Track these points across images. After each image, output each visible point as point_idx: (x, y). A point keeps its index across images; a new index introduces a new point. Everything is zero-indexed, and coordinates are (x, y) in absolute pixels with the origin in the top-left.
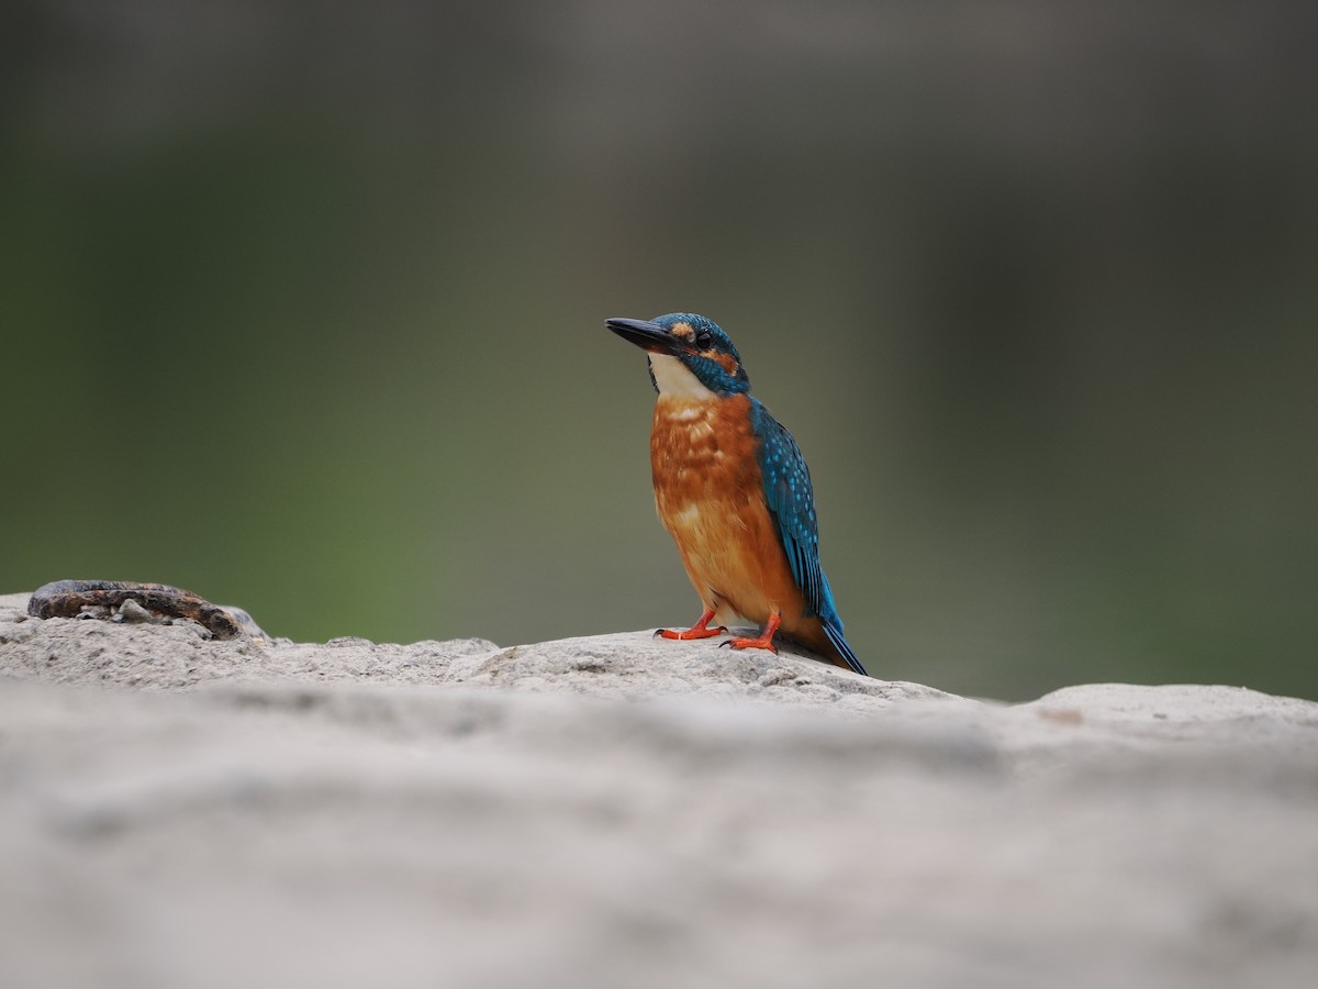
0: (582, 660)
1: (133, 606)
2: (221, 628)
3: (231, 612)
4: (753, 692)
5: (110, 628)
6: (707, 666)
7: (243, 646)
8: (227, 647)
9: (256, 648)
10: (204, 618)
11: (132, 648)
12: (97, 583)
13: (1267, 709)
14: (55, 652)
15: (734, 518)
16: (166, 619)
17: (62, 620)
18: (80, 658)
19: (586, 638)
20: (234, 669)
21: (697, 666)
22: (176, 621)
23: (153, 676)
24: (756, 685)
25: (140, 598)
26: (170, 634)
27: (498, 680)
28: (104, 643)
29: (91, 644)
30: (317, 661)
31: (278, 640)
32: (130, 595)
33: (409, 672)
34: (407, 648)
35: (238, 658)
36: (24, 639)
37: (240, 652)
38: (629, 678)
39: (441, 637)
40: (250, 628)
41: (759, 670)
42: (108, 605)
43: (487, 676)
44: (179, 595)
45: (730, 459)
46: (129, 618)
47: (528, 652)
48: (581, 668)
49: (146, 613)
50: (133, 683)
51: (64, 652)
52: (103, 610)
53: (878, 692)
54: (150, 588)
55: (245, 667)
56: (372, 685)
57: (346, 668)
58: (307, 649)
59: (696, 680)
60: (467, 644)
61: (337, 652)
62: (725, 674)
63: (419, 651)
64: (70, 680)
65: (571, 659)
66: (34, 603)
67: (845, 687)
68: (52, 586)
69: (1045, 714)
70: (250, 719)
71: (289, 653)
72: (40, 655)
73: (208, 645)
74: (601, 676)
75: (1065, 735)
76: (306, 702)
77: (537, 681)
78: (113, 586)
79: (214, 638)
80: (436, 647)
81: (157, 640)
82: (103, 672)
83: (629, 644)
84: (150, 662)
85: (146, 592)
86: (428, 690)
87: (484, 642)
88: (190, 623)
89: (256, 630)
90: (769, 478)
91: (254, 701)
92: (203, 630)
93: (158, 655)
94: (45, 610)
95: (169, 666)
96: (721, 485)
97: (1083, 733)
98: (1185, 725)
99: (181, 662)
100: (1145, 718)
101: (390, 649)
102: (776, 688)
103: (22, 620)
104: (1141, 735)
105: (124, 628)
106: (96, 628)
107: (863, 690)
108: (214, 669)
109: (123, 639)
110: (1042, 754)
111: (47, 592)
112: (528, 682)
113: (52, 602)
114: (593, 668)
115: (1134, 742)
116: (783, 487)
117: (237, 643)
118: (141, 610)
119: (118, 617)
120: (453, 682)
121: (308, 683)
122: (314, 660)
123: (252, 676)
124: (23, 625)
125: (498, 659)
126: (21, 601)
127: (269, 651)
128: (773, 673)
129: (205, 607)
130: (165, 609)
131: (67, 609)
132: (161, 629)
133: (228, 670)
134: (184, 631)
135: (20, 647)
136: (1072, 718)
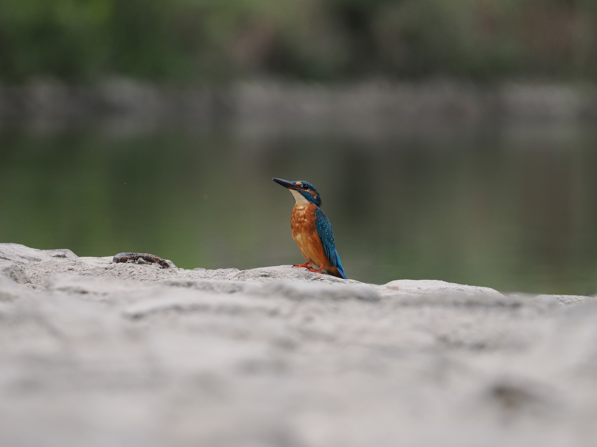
0: (263, 274)
1: (141, 259)
2: (165, 265)
3: (167, 261)
4: (309, 281)
5: (135, 265)
6: (296, 275)
7: (171, 270)
8: (166, 270)
9: (174, 271)
10: (160, 263)
11: (141, 271)
12: (131, 253)
13: (447, 286)
14: (120, 272)
15: (309, 238)
16: (150, 263)
17: (122, 263)
18: (127, 273)
19: (264, 268)
20: (169, 276)
21: (294, 275)
22: (153, 264)
23: (146, 278)
24: (310, 280)
25: (143, 257)
26: (152, 267)
27: (240, 279)
28: (133, 270)
29: (130, 270)
30: (191, 274)
31: (180, 269)
32: (140, 257)
33: (216, 277)
34: (215, 271)
35: (170, 273)
36: (112, 268)
37: (170, 272)
38: (275, 278)
39: (224, 268)
40: (172, 265)
41: (310, 276)
42: (135, 259)
43: (237, 278)
44: (153, 256)
45: (309, 222)
46: (140, 263)
47: (248, 272)
48: (262, 276)
49: (145, 261)
50: (141, 280)
51: (123, 272)
52: (133, 260)
53: (343, 282)
54: (146, 255)
55: (171, 276)
56: (206, 280)
57: (199, 276)
58: (188, 271)
59: (293, 279)
60: (231, 269)
61: (196, 272)
62: (301, 277)
63: (218, 271)
64: (124, 279)
65: (260, 273)
66: (114, 258)
67: (333, 281)
68: (119, 254)
69: (388, 287)
70: (175, 289)
71: (183, 272)
72: (116, 273)
73: (161, 270)
74: (268, 278)
75: (394, 293)
76: (189, 285)
77: (251, 279)
78: (135, 255)
79: (163, 268)
80: (223, 270)
81: (148, 269)
82: (133, 277)
83: (275, 269)
84: (146, 274)
85: (145, 256)
86: (221, 281)
87: (236, 269)
88: (157, 264)
89: (174, 266)
90: (319, 228)
91: (174, 284)
92: (160, 266)
93: (148, 272)
94: (118, 261)
95: (151, 276)
96: (306, 228)
97: (399, 292)
98: (426, 290)
99: (154, 274)
100: (415, 289)
101: (211, 271)
102: (315, 281)
103: (111, 263)
104: (414, 293)
105: (139, 265)
106: (131, 265)
107: (338, 282)
108: (163, 276)
109: (139, 268)
110: (388, 298)
111: (118, 256)
112: (248, 279)
113: (119, 258)
114: (265, 276)
115: (412, 294)
116: (323, 231)
117: (169, 269)
118: (143, 260)
119: (137, 262)
120: (228, 280)
121: (189, 280)
122: (190, 274)
123: (173, 278)
124: (111, 265)
125: (240, 273)
126: (111, 258)
127: (178, 272)
128: (314, 277)
129: (160, 260)
130: (150, 260)
131: (124, 260)
132: (149, 266)
133: (167, 277)
134: (155, 266)
135: (111, 270)
136: (396, 288)
